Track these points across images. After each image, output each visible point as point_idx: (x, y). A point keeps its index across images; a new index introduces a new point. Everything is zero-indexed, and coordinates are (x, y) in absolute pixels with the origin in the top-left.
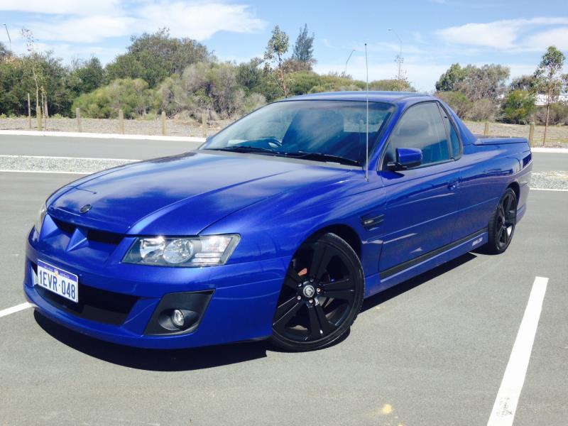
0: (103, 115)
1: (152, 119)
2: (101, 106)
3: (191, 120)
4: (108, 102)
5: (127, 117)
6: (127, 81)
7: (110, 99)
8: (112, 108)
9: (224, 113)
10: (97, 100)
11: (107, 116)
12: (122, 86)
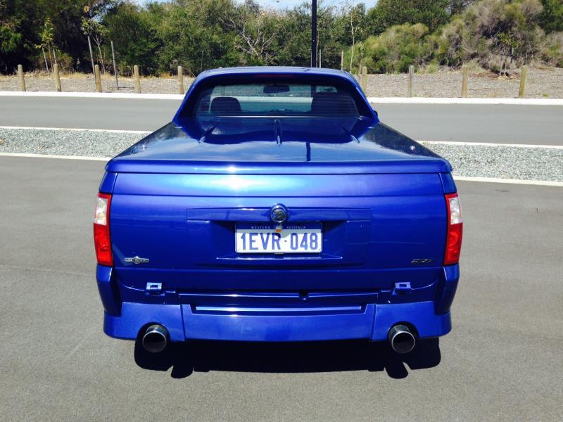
0: (378, 69)
1: (431, 72)
2: (376, 59)
3: (482, 71)
4: (384, 54)
5: (404, 70)
6: (406, 27)
7: (386, 50)
8: (389, 61)
9: (521, 59)
10: (373, 53)
11: (382, 71)
12: (400, 34)
